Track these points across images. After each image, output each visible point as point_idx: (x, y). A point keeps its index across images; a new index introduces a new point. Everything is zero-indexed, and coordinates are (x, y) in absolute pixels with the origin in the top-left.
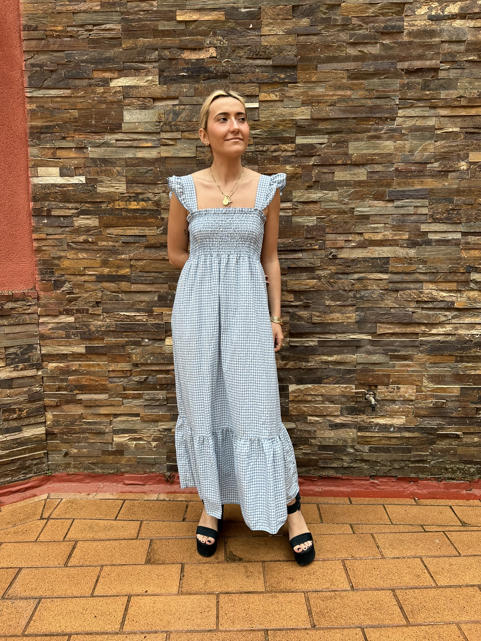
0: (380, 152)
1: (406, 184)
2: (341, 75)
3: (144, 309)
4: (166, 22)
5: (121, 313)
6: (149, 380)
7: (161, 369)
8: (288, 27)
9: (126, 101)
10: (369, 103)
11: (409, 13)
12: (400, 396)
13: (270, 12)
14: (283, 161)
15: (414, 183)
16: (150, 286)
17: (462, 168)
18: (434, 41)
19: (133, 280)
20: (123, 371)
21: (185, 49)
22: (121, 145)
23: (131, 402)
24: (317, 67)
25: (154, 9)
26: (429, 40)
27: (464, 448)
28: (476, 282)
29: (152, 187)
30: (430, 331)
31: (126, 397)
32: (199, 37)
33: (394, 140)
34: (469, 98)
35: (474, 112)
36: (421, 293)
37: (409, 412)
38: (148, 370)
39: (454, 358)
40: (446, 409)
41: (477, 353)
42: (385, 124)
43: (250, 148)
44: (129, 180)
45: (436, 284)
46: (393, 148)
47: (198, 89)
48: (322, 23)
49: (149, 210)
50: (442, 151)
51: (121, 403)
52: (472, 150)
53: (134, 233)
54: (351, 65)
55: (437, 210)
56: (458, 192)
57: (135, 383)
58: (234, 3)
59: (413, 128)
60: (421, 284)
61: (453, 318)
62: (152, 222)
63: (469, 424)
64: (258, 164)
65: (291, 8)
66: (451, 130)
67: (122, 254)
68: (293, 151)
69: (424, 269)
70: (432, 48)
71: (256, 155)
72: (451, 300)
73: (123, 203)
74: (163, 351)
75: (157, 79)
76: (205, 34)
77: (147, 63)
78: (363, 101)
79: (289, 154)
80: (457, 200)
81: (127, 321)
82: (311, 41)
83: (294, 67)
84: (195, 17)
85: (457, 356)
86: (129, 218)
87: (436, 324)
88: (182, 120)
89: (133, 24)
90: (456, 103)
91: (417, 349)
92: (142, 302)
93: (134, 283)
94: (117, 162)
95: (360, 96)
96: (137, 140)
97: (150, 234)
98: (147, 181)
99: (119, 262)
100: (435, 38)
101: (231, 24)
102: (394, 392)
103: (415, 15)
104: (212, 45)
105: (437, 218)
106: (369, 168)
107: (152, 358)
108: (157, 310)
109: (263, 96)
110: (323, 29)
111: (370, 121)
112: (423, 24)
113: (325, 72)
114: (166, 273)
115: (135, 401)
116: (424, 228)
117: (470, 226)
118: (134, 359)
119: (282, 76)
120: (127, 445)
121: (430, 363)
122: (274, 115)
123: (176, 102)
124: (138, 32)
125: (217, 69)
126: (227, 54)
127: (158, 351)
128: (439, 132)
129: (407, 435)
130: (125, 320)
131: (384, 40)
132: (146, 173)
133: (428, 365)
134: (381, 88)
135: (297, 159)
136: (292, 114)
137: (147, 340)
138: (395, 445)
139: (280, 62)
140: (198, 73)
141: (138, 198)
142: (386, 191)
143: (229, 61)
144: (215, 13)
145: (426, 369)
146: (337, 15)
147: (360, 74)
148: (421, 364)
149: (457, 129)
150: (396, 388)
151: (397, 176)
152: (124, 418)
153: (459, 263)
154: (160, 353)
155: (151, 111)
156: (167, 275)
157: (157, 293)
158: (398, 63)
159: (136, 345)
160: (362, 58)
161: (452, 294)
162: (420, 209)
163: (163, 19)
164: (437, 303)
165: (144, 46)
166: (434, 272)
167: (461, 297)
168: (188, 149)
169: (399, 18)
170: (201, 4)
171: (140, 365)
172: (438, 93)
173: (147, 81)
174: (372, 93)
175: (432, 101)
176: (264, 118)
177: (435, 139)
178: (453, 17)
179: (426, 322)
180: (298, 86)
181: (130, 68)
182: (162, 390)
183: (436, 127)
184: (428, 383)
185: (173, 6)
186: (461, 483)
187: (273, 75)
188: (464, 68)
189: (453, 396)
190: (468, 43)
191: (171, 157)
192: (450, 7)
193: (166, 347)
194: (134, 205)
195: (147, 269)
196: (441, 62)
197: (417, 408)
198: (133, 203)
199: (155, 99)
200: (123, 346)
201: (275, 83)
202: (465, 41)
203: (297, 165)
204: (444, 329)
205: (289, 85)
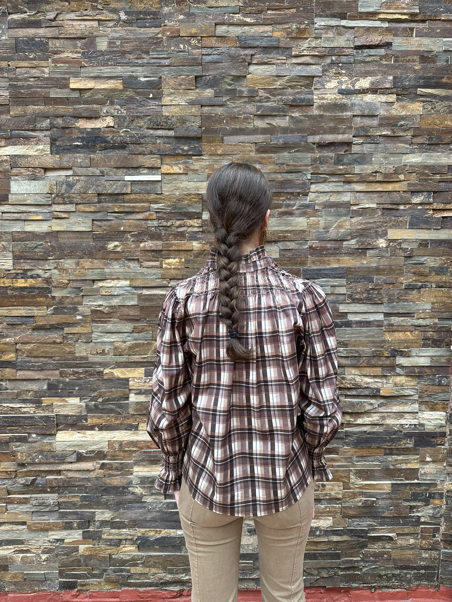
0: (293, 229)
1: (321, 262)
2: (249, 148)
3: (31, 400)
4: (58, 90)
5: (4, 405)
6: (37, 482)
7: (51, 469)
8: (191, 97)
9: (14, 171)
10: (280, 177)
11: (318, 86)
12: (326, 495)
13: (172, 82)
14: (189, 237)
15: (330, 262)
16: (39, 372)
17: (381, 245)
18: (346, 115)
19: (18, 366)
20: (6, 472)
21: (80, 118)
22: (7, 218)
23: (16, 508)
24: (222, 139)
25: (46, 76)
26: (340, 114)
27: (400, 551)
28: (402, 367)
29: (42, 262)
30: (355, 421)
31: (11, 502)
32: (95, 106)
33: (307, 216)
34: (385, 173)
35: (390, 188)
36: (343, 378)
37: (336, 512)
38: (36, 471)
39: (383, 450)
40: (376, 508)
41: (407, 445)
42: (297, 199)
43: (152, 223)
44: (16, 256)
45: (359, 369)
46: (306, 225)
47: (94, 159)
48: (226, 94)
49: (38, 288)
50: (359, 227)
51: (4, 509)
52: (391, 227)
53: (21, 314)
54: (260, 138)
55: (356, 289)
56: (378, 271)
57: (20, 485)
58: (132, 72)
59: (326, 204)
60: (343, 369)
61: (379, 406)
62: (41, 302)
63: (403, 525)
64: (162, 240)
65: (194, 78)
66: (367, 206)
67: (7, 337)
68: (199, 227)
69: (345, 352)
70: (343, 122)
71: (160, 230)
72: (376, 386)
73: (8, 280)
74: (53, 448)
75: (48, 148)
76: (102, 103)
77: (37, 132)
78: (273, 176)
79: (196, 229)
80: (377, 279)
81: (12, 414)
82: (216, 112)
83: (199, 139)
84: (90, 84)
85: (385, 449)
86: (15, 298)
87: (361, 413)
88: (76, 192)
89: (22, 91)
90: (371, 179)
91: (343, 441)
92: (29, 391)
93: (20, 370)
94: (3, 236)
95: (269, 170)
96: (26, 212)
97: (39, 314)
98: (36, 257)
99: (2, 346)
100: (346, 111)
101: (130, 93)
102: (318, 490)
103: (325, 88)
104: (108, 114)
105: (356, 298)
106: (281, 246)
107: (40, 457)
108: (46, 401)
109: (165, 169)
110: (229, 100)
111: (281, 196)
112: (333, 98)
113: (231, 145)
114: (57, 358)
115: (21, 507)
116: (343, 308)
117: (393, 307)
118: (20, 457)
119: (186, 148)
120: (12, 559)
121: (358, 456)
122: (178, 188)
123: (70, 173)
124: (27, 100)
125: (115, 138)
126: (126, 124)
127: (48, 448)
128: (355, 208)
129: (335, 538)
130: (10, 412)
131: (293, 112)
132: (36, 247)
133: (354, 459)
134: (291, 163)
135: (203, 235)
136: (198, 189)
137: (34, 436)
138: (322, 550)
139: (182, 133)
140: (94, 143)
141: (26, 274)
142: (300, 270)
143: (128, 131)
144: (112, 81)
145: (353, 464)
146: (242, 87)
147: (269, 147)
148: (347, 458)
149: (374, 206)
150: (320, 485)
151: (311, 255)
152: (7, 527)
153: (383, 346)
154: (50, 451)
155: (41, 182)
156: (58, 361)
157: (47, 381)
158: (309, 137)
159: (22, 441)
160: (271, 130)
161: (377, 380)
162: (337, 288)
163: (55, 87)
164: (361, 390)
165: (34, 113)
166: (356, 356)
167: (387, 383)
168: (83, 223)
169: (308, 91)
170: (96, 71)
171: (26, 465)
172: (351, 168)
173: (37, 150)
174: (282, 167)
175: (346, 176)
176: (168, 191)
177: (351, 215)
178: (364, 91)
179: (350, 411)
180: (203, 159)
181: (19, 137)
182: (54, 493)
183: (352, 203)
184: (355, 479)
185: (66, 73)
186: (398, 592)
187: (176, 147)
188: (378, 143)
189: (384, 493)
190: (381, 118)
191: (64, 231)
192: (360, 81)
193: (57, 443)
194: (21, 283)
195: (35, 353)
196: (353, 137)
197: (345, 508)
198: (19, 280)
199: (46, 170)
200: (7, 443)
201: (179, 155)
202: (378, 115)
203: (204, 242)
204: (371, 419)
205: (193, 157)
